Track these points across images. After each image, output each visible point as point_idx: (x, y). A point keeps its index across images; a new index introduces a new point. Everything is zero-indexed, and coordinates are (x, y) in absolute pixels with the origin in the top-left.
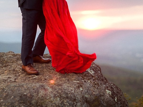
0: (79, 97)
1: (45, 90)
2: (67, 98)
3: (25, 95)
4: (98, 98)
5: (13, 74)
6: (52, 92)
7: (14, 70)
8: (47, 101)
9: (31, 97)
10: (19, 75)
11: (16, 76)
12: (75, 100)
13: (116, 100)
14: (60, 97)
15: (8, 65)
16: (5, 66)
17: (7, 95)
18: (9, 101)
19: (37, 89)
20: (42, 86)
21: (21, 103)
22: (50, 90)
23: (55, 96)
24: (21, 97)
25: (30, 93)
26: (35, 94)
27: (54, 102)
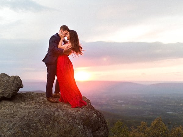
0: (78, 117)
1: (59, 112)
2: (71, 117)
3: (47, 114)
4: (89, 118)
5: (38, 104)
6: (62, 113)
7: (38, 102)
8: (60, 118)
9: (51, 115)
10: (42, 105)
11: (39, 105)
12: (76, 118)
13: (99, 119)
14: (67, 116)
15: (34, 100)
16: (32, 100)
17: (37, 115)
18: (38, 118)
19: (54, 111)
20: (57, 110)
21: (45, 119)
22: (61, 112)
23: (64, 116)
24: (45, 116)
25: (50, 113)
26: (53, 114)
27: (64, 119)
